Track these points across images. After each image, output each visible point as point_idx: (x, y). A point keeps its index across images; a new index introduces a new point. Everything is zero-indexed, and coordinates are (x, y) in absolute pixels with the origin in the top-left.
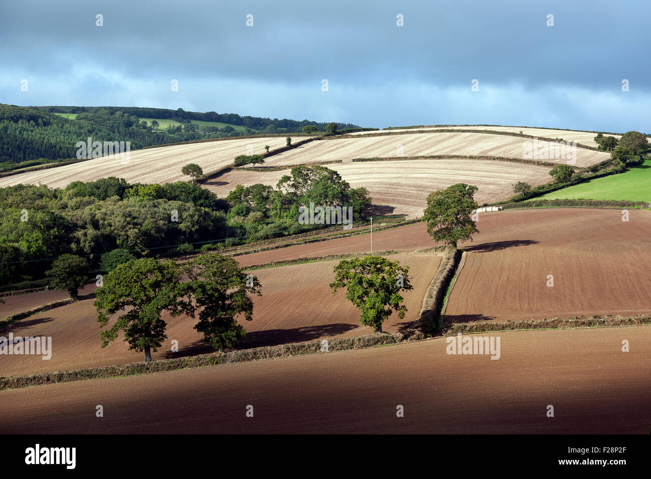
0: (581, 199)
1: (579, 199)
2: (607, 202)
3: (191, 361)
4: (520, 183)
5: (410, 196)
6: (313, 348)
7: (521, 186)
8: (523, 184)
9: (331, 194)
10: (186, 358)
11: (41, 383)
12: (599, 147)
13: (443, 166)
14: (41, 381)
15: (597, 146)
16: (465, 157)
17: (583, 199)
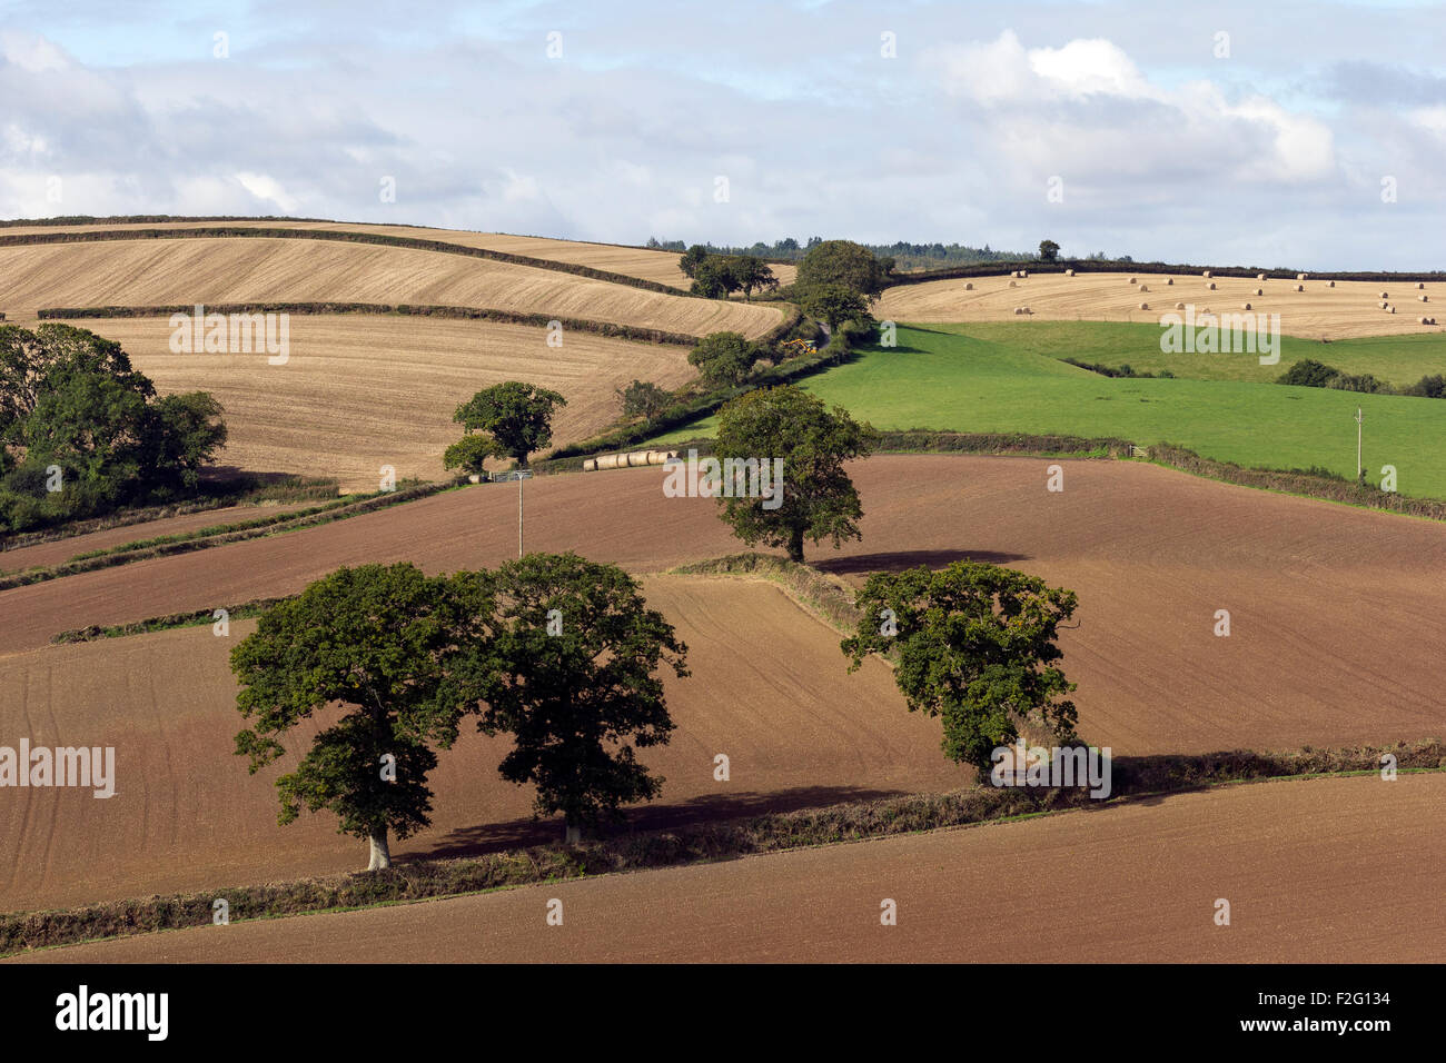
0: (918, 431)
1: (913, 430)
2: (1005, 438)
3: (517, 864)
4: (638, 386)
5: (297, 423)
6: (833, 827)
7: (641, 395)
8: (649, 387)
9: (115, 412)
10: (502, 857)
11: (114, 932)
12: (695, 287)
13: (333, 334)
14: (111, 927)
15: (686, 283)
16: (386, 309)
17: (924, 430)
